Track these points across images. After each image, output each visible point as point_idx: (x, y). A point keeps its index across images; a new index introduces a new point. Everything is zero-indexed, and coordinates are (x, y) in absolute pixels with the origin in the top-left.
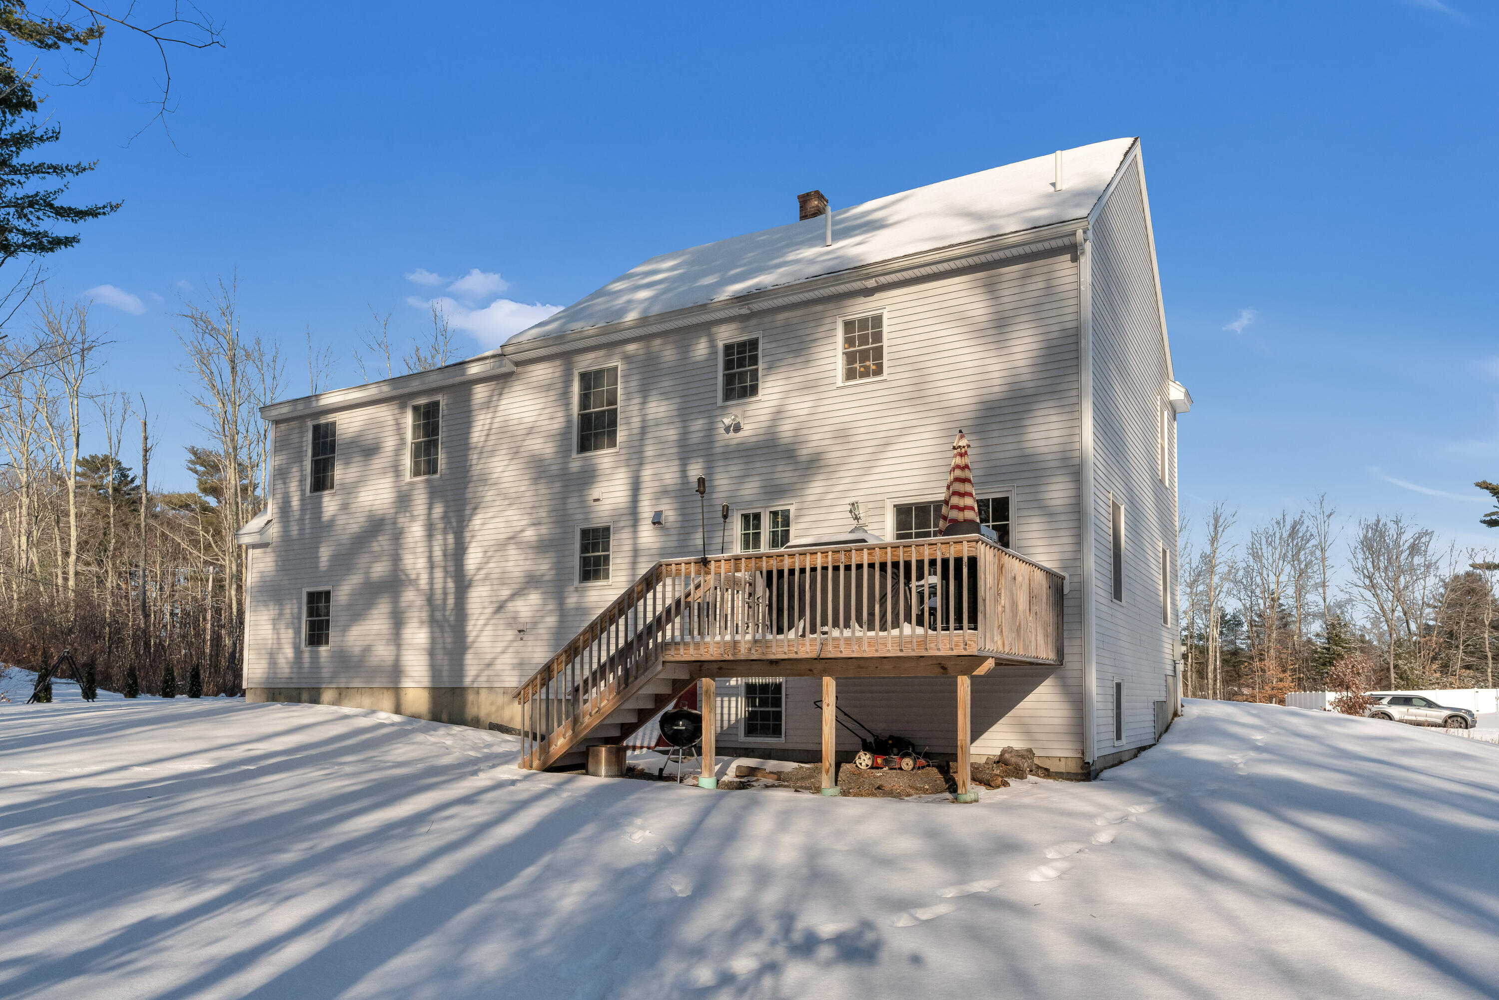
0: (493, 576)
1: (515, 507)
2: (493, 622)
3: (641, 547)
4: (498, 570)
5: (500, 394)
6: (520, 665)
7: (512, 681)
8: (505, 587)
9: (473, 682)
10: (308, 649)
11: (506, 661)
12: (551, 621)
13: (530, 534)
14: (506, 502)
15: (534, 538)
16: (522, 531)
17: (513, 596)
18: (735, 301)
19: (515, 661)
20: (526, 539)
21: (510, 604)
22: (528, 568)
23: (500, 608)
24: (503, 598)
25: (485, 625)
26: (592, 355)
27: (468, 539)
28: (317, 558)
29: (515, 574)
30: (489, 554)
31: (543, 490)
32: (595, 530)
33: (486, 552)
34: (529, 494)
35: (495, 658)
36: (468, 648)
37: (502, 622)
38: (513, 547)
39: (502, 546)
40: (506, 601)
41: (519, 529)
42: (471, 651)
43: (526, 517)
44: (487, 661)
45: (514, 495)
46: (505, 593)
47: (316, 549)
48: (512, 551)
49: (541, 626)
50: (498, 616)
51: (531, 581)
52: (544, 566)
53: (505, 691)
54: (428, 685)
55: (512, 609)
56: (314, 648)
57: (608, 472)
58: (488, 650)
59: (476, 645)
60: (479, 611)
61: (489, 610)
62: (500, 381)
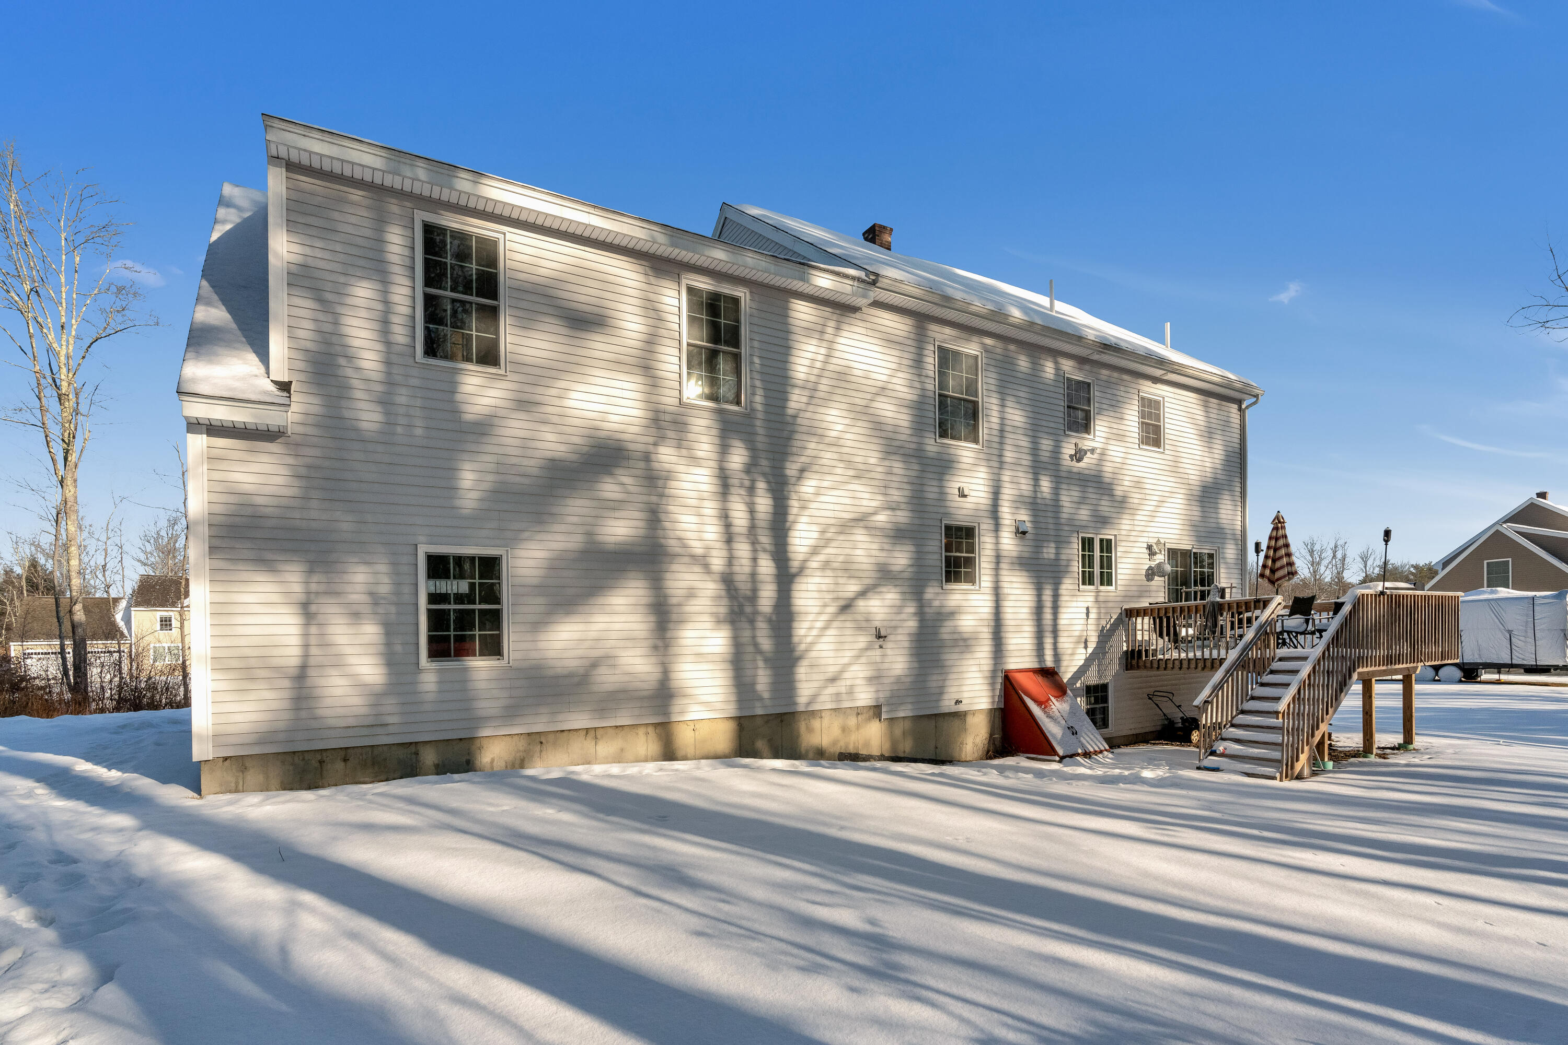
0: (835, 565)
1: (864, 481)
2: (835, 624)
3: (1004, 553)
4: (841, 559)
5: (838, 329)
6: (875, 679)
7: (865, 697)
8: (853, 581)
9: (809, 704)
10: (434, 665)
11: (858, 673)
12: (912, 624)
13: (882, 518)
14: (851, 473)
15: (889, 526)
16: (875, 514)
17: (863, 594)
18: (1102, 346)
19: (868, 674)
20: (879, 525)
21: (861, 603)
22: (882, 560)
23: (846, 607)
24: (851, 595)
25: (825, 628)
26: (948, 331)
27: (794, 511)
28: (451, 489)
29: (864, 567)
30: (829, 535)
31: (898, 467)
32: (959, 529)
33: (823, 532)
34: (880, 469)
35: (842, 672)
36: (799, 658)
37: (848, 624)
38: (862, 531)
39: (846, 527)
40: (854, 599)
41: (870, 510)
42: (804, 663)
43: (880, 497)
44: (829, 675)
45: (861, 467)
46: (853, 588)
47: (449, 473)
48: (860, 536)
49: (900, 631)
50: (842, 617)
51: (885, 575)
52: (901, 559)
53: (858, 711)
54: (733, 713)
55: (862, 609)
56: (449, 665)
57: (968, 467)
58: (831, 661)
59: (813, 654)
60: (816, 610)
61: (831, 610)
62: (838, 312)
